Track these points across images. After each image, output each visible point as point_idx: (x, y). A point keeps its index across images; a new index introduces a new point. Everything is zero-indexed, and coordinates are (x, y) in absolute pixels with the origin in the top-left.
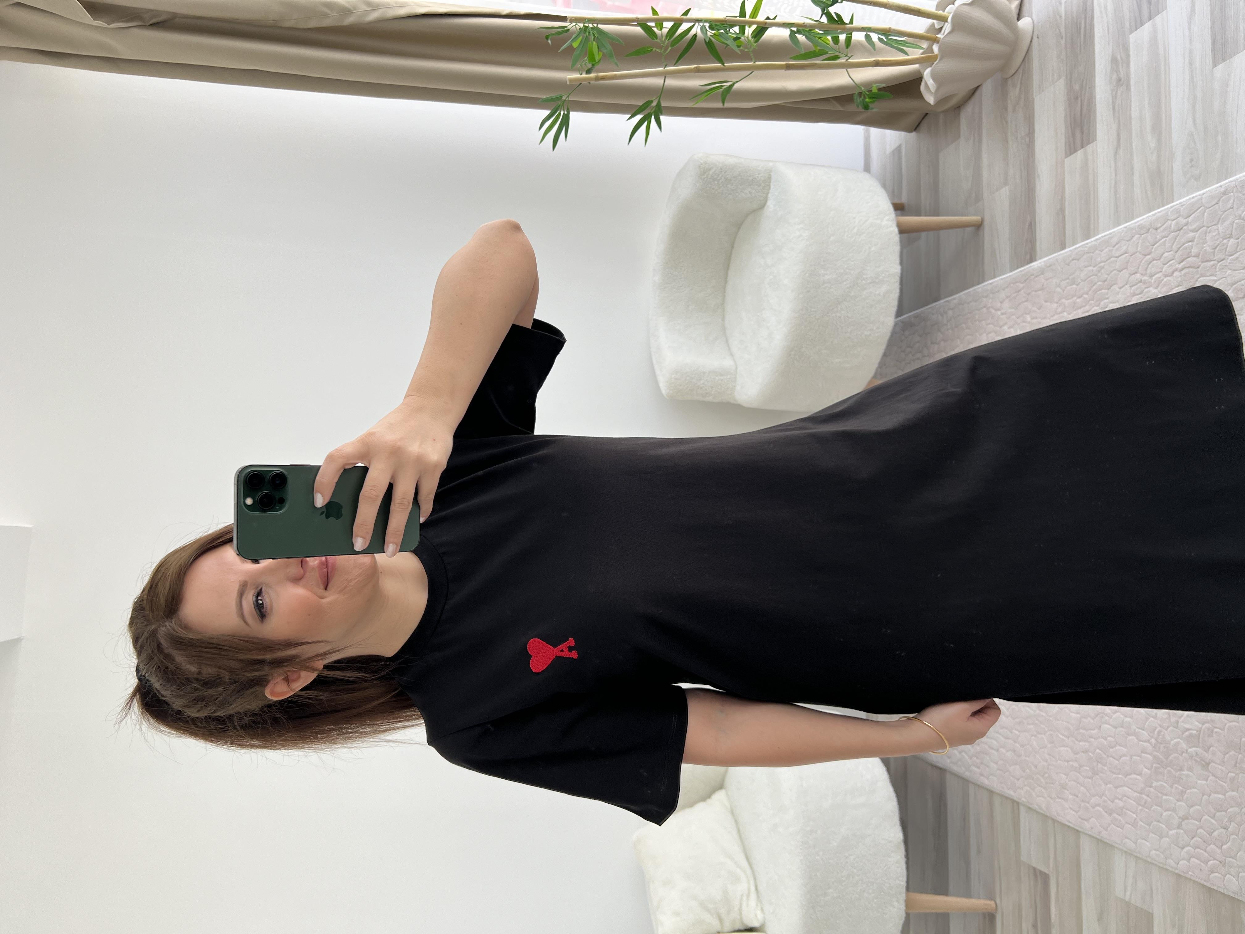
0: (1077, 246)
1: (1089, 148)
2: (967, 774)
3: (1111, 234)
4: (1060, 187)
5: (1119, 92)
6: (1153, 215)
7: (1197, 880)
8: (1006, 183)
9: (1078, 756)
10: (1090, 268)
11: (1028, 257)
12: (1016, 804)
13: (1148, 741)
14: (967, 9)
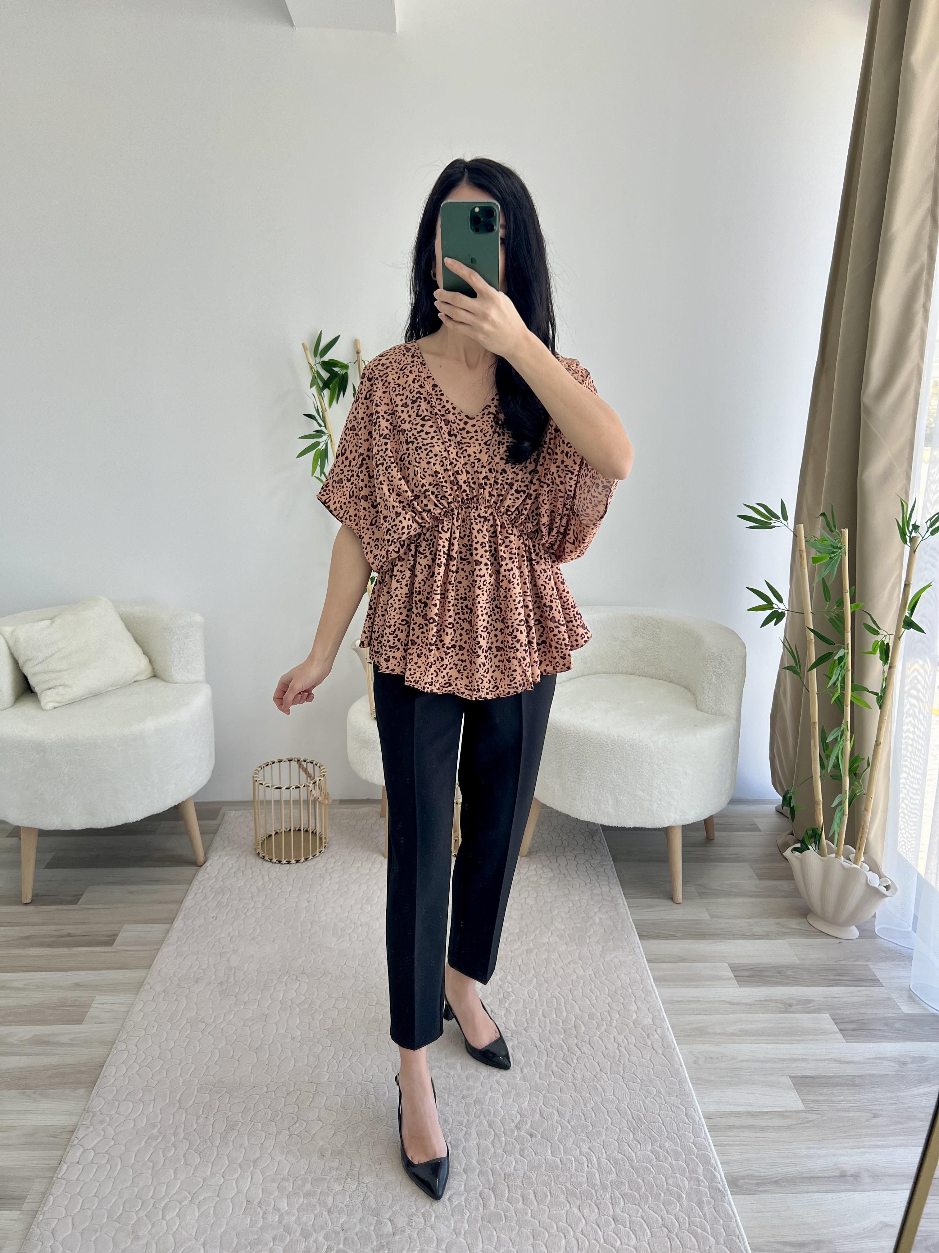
0: (649, 972)
1: (735, 981)
2: (195, 883)
3: (656, 997)
4: (703, 959)
5: (779, 1005)
6: (668, 1029)
7: (110, 1056)
8: (712, 916)
9: (212, 967)
10: (628, 981)
11: (644, 934)
12: (171, 921)
13: (224, 1020)
14: (863, 880)
